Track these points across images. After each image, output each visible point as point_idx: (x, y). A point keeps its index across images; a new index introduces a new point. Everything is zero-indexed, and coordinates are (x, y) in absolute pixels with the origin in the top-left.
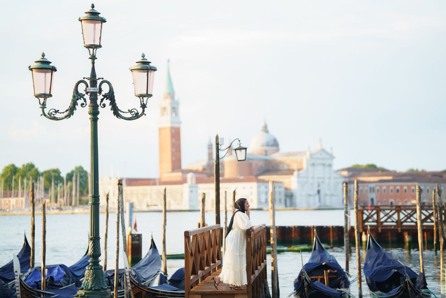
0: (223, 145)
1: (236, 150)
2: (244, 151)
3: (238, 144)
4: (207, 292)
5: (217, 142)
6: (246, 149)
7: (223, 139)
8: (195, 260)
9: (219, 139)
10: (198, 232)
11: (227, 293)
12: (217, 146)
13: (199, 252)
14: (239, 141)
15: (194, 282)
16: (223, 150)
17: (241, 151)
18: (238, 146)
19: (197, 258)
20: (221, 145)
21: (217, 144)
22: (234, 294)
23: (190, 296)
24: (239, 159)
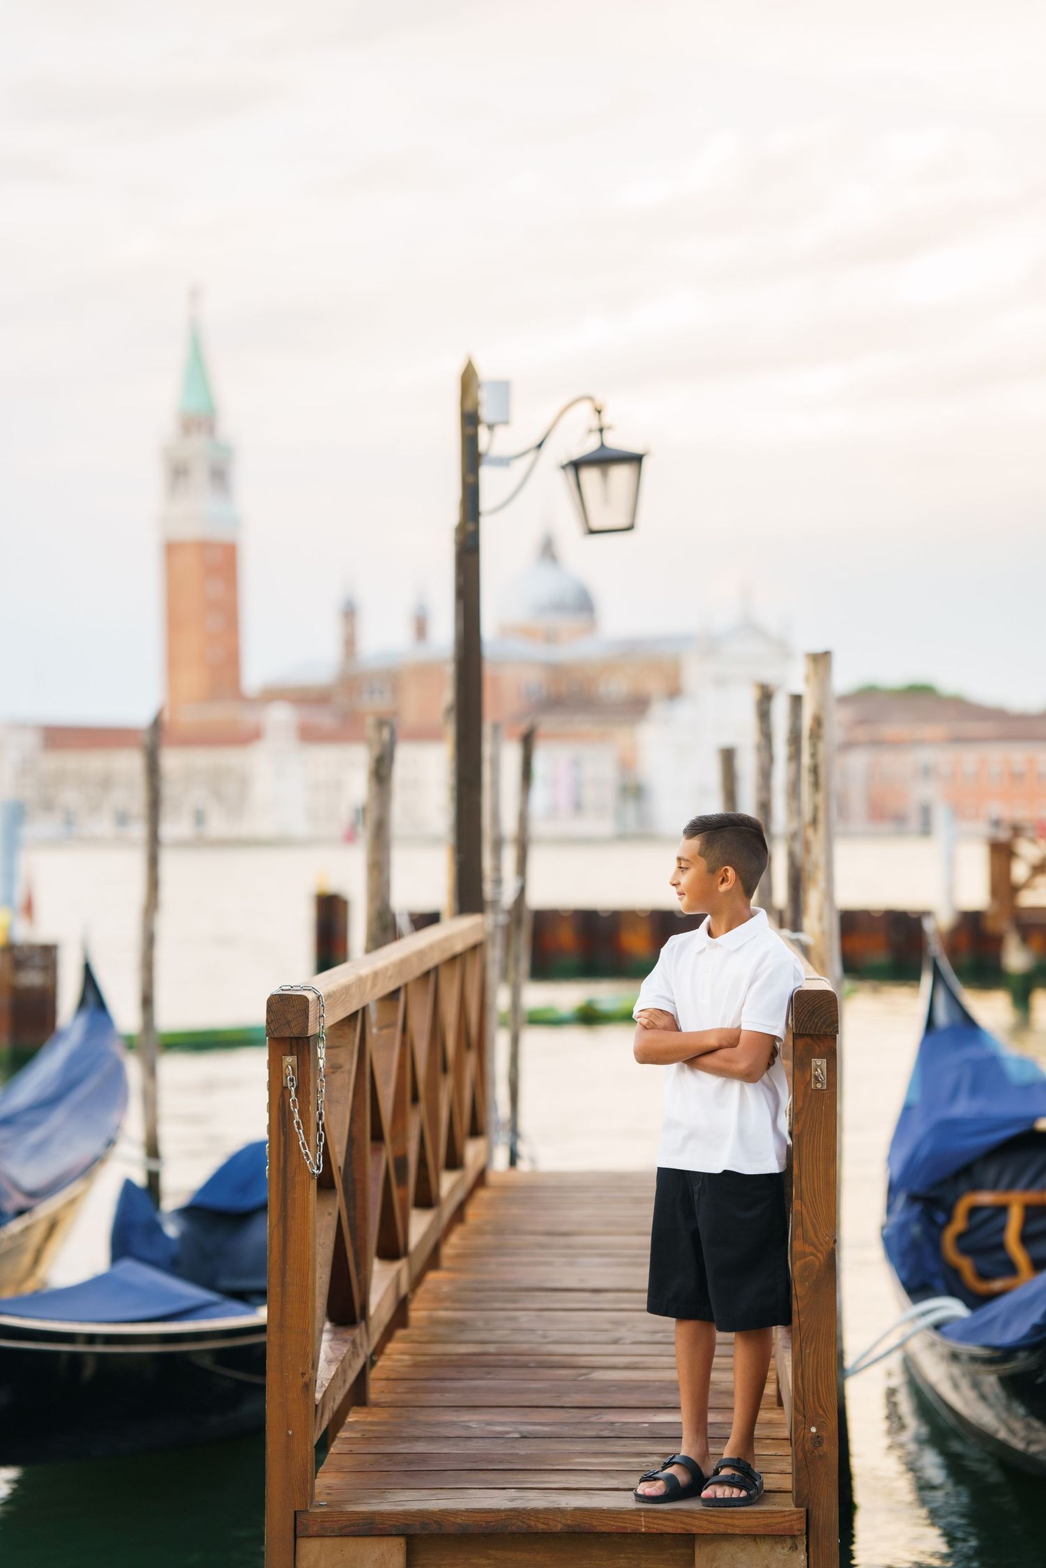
0: (506, 423)
1: (576, 466)
2: (621, 475)
3: (590, 431)
4: (456, 1513)
5: (469, 406)
6: (636, 460)
7: (504, 387)
8: (349, 1218)
9: (479, 386)
10: (374, 985)
11: (630, 1528)
12: (470, 431)
13: (377, 1136)
14: (599, 412)
15: (339, 1398)
16: (504, 462)
17: (605, 475)
18: (590, 445)
19: (364, 1190)
20: (491, 427)
21: (470, 420)
22: (695, 1534)
23: (311, 1549)
24: (596, 524)
